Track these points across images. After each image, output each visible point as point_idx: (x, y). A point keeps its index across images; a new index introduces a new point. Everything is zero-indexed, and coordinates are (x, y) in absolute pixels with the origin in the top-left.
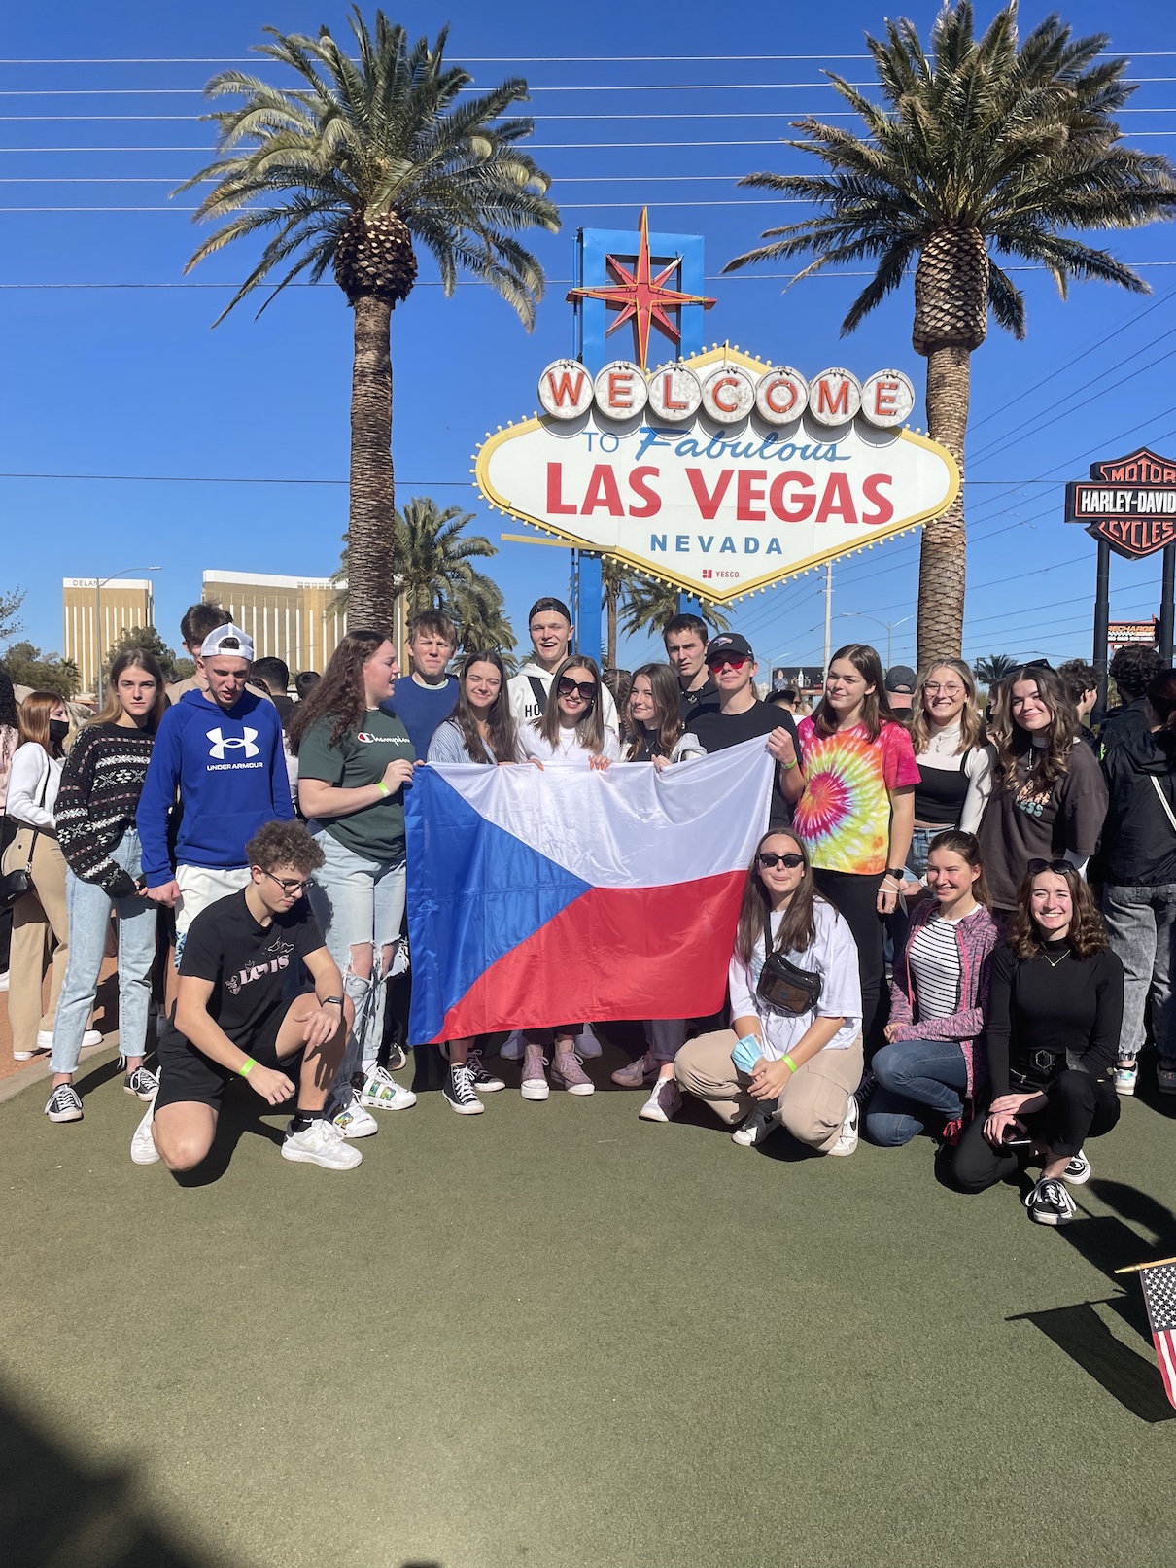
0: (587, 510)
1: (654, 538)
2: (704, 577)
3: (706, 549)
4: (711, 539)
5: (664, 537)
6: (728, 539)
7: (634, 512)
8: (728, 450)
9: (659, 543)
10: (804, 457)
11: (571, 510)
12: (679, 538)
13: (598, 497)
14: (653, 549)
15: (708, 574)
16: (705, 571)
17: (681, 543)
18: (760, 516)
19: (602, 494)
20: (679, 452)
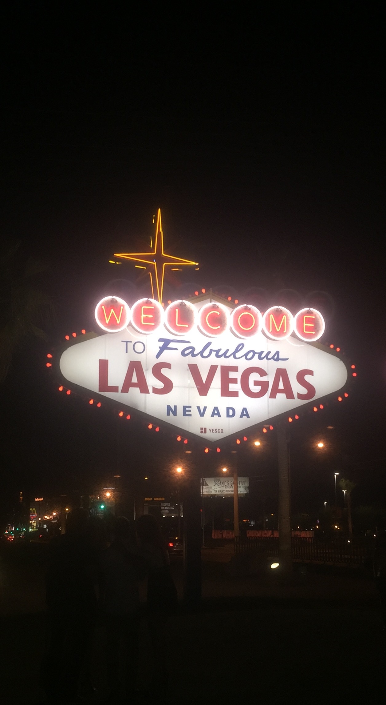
0: (125, 389)
1: (169, 408)
4: (205, 408)
5: (175, 407)
6: (216, 408)
7: (156, 391)
8: (214, 353)
9: (172, 411)
10: (260, 358)
11: (115, 389)
12: (185, 407)
13: (132, 382)
14: (168, 414)
15: (204, 430)
16: (202, 429)
17: (186, 410)
19: (135, 380)
20: (183, 354)
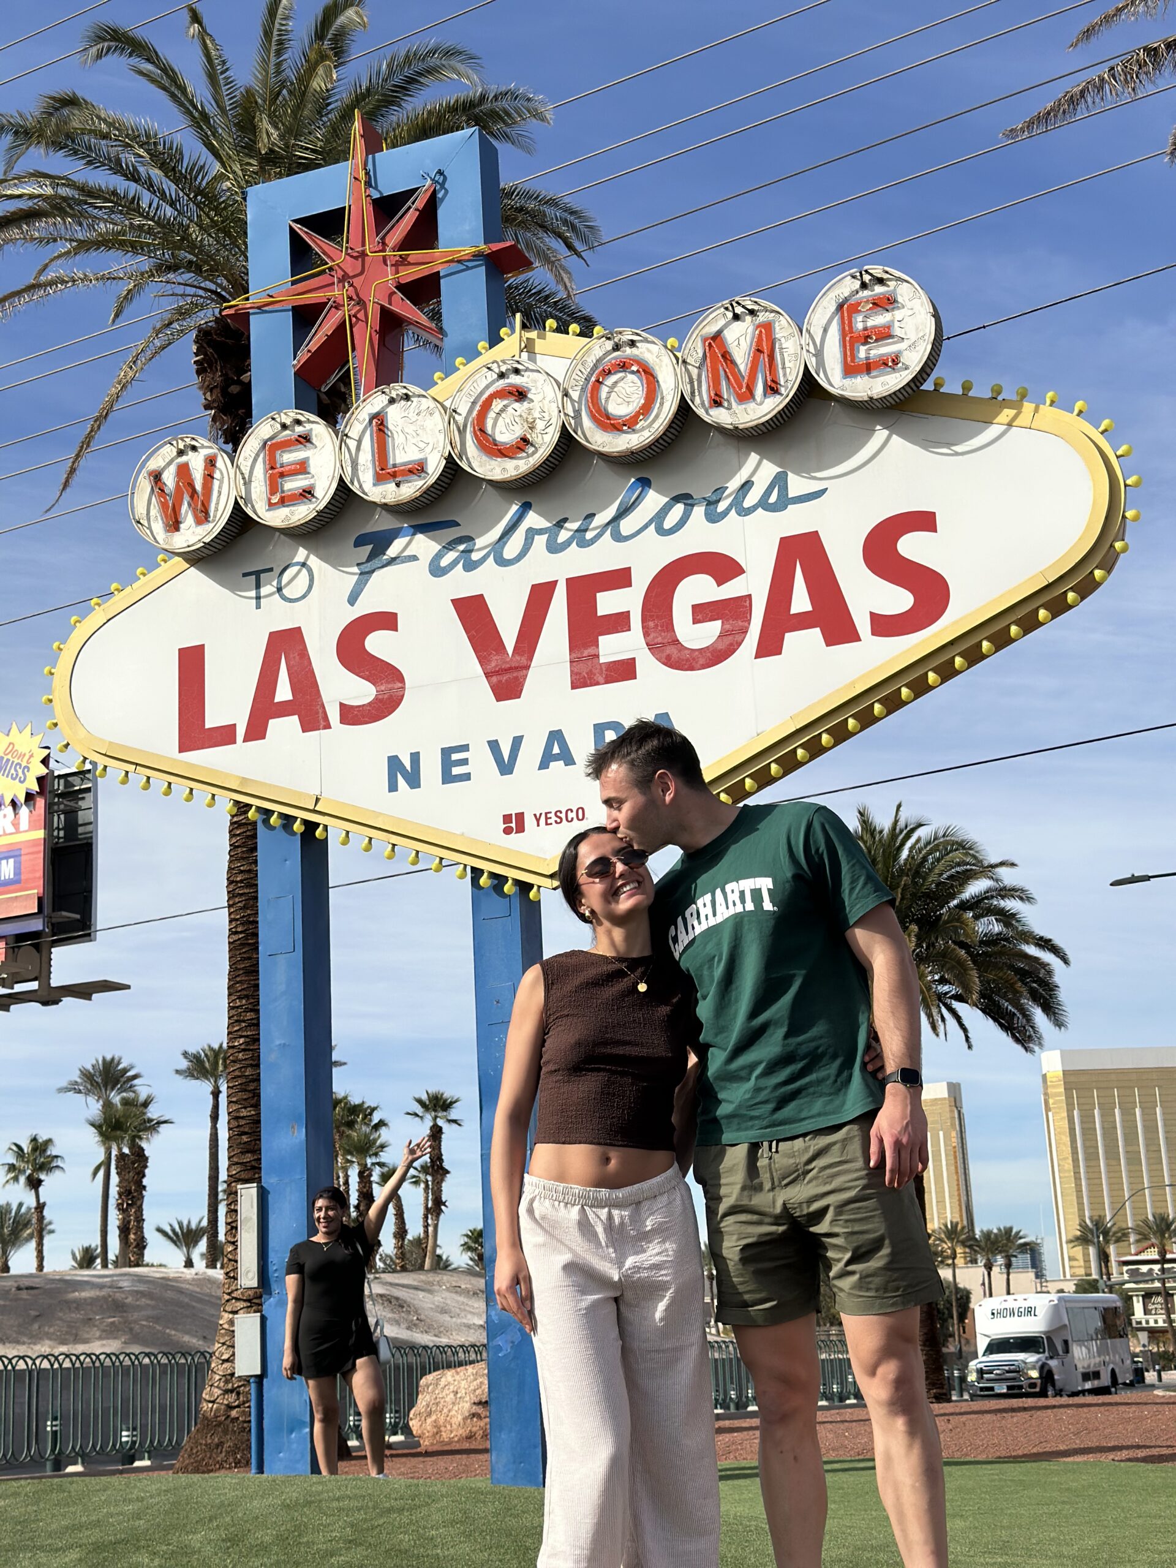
0: (256, 731)
2: (507, 831)
3: (506, 767)
4: (517, 742)
5: (415, 757)
6: (556, 736)
7: (351, 715)
8: (540, 541)
9: (406, 773)
10: (713, 517)
11: (225, 735)
12: (446, 752)
13: (279, 698)
14: (393, 787)
15: (514, 823)
16: (507, 818)
17: (451, 764)
18: (625, 670)
19: (284, 692)
20: (437, 570)
